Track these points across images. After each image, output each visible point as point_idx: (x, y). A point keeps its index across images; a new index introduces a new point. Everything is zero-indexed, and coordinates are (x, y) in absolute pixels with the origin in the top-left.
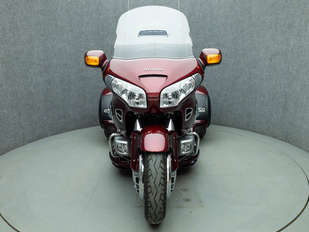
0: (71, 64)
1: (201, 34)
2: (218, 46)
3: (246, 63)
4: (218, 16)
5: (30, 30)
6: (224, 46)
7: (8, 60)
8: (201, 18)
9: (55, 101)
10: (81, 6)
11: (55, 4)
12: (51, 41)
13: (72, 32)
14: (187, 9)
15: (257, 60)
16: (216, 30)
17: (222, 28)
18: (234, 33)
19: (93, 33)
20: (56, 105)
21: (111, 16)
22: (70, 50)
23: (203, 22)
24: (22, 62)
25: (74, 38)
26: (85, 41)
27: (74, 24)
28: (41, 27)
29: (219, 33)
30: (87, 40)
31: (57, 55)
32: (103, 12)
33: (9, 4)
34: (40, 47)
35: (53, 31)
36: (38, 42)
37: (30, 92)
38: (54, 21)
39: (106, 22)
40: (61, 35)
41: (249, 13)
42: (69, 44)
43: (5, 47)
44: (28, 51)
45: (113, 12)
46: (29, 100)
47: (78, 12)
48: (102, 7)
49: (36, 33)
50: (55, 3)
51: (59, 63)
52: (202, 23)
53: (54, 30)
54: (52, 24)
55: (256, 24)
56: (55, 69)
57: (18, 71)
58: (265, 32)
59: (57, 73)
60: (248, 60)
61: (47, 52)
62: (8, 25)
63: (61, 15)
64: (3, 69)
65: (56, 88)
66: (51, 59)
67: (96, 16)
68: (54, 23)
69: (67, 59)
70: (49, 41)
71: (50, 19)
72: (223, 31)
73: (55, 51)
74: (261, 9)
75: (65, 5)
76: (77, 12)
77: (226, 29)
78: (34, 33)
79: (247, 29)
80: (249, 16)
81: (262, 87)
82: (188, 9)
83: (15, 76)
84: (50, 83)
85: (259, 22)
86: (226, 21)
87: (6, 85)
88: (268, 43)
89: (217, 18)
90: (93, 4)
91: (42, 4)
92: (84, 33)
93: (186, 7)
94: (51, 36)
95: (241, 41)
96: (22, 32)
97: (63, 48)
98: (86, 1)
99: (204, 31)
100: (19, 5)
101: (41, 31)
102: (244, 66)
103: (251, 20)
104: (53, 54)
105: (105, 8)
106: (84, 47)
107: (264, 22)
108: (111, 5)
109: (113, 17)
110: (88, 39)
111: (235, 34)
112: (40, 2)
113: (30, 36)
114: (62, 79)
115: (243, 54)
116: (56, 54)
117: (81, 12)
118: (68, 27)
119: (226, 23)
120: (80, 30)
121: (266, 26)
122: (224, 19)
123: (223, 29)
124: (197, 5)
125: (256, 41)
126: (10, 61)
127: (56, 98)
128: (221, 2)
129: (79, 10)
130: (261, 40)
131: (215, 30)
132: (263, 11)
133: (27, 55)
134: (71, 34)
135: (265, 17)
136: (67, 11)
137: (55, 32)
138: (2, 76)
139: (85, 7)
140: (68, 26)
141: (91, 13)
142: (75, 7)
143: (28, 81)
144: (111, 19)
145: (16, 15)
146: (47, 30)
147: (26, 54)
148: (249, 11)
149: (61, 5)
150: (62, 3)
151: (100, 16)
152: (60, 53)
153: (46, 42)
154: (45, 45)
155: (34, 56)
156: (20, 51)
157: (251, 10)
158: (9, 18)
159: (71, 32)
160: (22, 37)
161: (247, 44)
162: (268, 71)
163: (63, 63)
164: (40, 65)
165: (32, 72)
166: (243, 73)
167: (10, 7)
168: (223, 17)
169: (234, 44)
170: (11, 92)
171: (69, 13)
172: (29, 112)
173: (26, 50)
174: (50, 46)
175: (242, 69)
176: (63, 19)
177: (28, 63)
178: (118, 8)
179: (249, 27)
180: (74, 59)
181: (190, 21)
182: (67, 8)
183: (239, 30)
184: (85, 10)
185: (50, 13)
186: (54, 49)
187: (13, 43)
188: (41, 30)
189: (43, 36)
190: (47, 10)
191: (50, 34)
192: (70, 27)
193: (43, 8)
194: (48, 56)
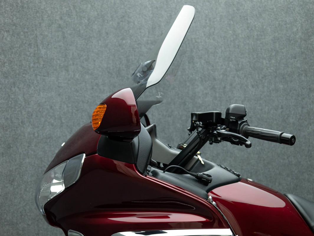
0: (60, 137)
9: (20, 223)
10: (89, 19)
11: (38, 14)
12: (23, 88)
14: (299, 25)
19: (109, 72)
20: (21, 232)
21: (145, 39)
22: (61, 106)
25: (69, 82)
26: (93, 88)
27: (73, 54)
28: (6, 57)
30: (95, 87)
31: (34, 116)
32: (129, 32)
35: (29, 67)
38: (32, 47)
39: (135, 51)
40: (44, 76)
42: (59, 95)
45: (149, 32)
47: (82, 32)
48: (129, 22)
50: (37, 12)
51: (36, 135)
53: (32, 65)
54: (28, 53)
56: (26, 148)
59: (29, 158)
61: (13, 109)
63: (47, 36)
65: (25, 190)
66: (19, 124)
67: (115, 41)
68: (32, 50)
69: (52, 125)
70: (18, 88)
73: (30, 109)
75: (58, 18)
76: (79, 31)
82: (302, 25)
84: (13, 181)
90: (112, 17)
91: (12, 12)
92: (90, 72)
93: (296, 21)
94: (24, 77)
97: (47, 103)
98: (97, 12)
101: (4, 66)
104: (26, 116)
105: (134, 24)
106: (90, 101)
108: (145, 19)
109: (149, 42)
110: (97, 85)
112: (8, 9)
114: (40, 169)
116: (32, 115)
117: (86, 32)
118: (59, 60)
120: (83, 67)
127: (21, 216)
129: (84, 27)
134: (64, 73)
136: (60, 29)
137: (32, 70)
139: (96, 22)
141: (107, 33)
142: (76, 22)
144: (145, 46)
146: (17, 65)
149: (48, 16)
150: (52, 12)
151: (123, 39)
152: (40, 112)
153: (13, 89)
154: (9, 96)
159: (65, 70)
163: (44, 135)
174: (20, 97)
176: (51, 43)
178: (159, 26)
180: (67, 126)
181: (307, 47)
182: (61, 22)
184: (95, 27)
185: (26, 30)
186: (29, 104)
188: (5, 63)
189: (6, 77)
190: (21, 24)
191: (23, 74)
192: (63, 59)
193: (12, 21)
194: (13, 119)
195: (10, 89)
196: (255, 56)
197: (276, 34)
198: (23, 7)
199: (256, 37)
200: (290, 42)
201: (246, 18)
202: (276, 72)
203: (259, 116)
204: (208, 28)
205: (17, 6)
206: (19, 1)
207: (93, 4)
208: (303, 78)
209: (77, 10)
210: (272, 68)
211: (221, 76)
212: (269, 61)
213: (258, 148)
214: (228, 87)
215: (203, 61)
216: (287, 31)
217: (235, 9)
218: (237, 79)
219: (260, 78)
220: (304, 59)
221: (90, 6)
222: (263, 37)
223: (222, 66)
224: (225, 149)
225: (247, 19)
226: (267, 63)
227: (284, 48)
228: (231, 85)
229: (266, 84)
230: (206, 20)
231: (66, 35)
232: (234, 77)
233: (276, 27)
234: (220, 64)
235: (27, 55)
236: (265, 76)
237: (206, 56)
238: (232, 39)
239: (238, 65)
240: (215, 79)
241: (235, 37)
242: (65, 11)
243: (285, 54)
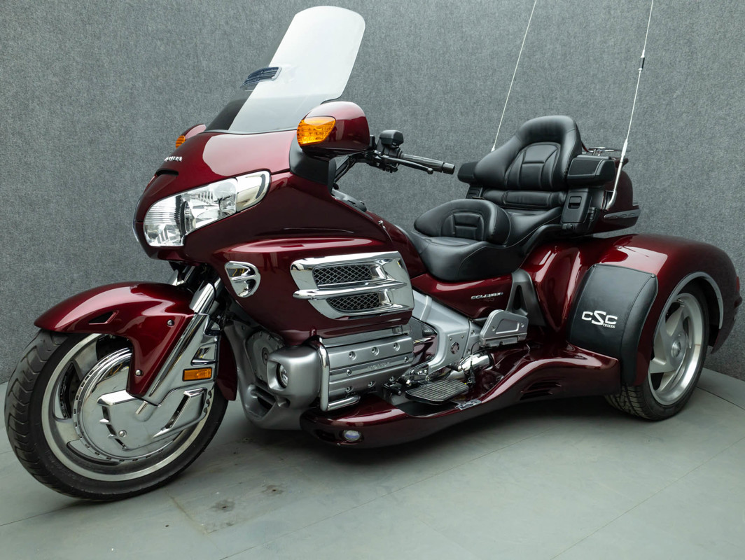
1: (556, 98)
2: (602, 130)
3: (676, 175)
4: (604, 52)
5: (132, 77)
6: (618, 131)
7: (70, 144)
8: (559, 57)
10: (262, 24)
11: (198, 19)
12: (181, 106)
13: (234, 87)
15: (706, 167)
16: (597, 87)
17: (614, 83)
18: (646, 96)
23: (562, 68)
24: (105, 151)
27: (241, 68)
28: (159, 70)
29: (604, 95)
33: (84, 12)
34: (153, 117)
35: (188, 81)
36: (148, 106)
37: (117, 224)
38: (191, 58)
40: (206, 93)
41: (690, 42)
43: (64, 112)
44: (122, 126)
46: (112, 243)
47: (253, 40)
49: (144, 83)
50: (197, 16)
52: (561, 71)
53: (191, 79)
54: (186, 66)
55: (707, 70)
57: (93, 171)
58: (732, 91)
60: (683, 167)
61: (169, 130)
62: (78, 60)
63: (209, 45)
64: (55, 164)
68: (190, 62)
70: (175, 105)
71: (183, 53)
72: (616, 90)
74: (722, 30)
75: (223, 23)
76: (250, 39)
77: (623, 86)
78: (139, 84)
79: (680, 85)
80: (687, 50)
81: (718, 240)
83: (83, 183)
85: (716, 66)
86: (626, 64)
87: (57, 202)
88: (741, 121)
89: (602, 58)
91: (166, 17)
94: (182, 93)
95: (663, 118)
96: (112, 79)
98: (272, 14)
99: (565, 92)
100: (110, 16)
101: (158, 80)
102: (671, 183)
103: (694, 62)
107: (728, 66)
111: (648, 98)
112: (160, 13)
113: (130, 91)
115: (669, 151)
117: (258, 40)
118: (224, 73)
119: (623, 71)
121: (734, 76)
122: (621, 61)
123: (617, 85)
124: (550, 26)
125: (706, 117)
126: (75, 146)
128: (614, 18)
129: (256, 34)
130: (721, 113)
131: (595, 88)
132: (728, 35)
133: (117, 134)
135: (732, 52)
136: (226, 36)
137: (191, 85)
138: (50, 180)
139: (271, 28)
140: (226, 72)
142: (246, 27)
143: (114, 196)
145: (99, 38)
146: (172, 79)
147: (116, 132)
148: (688, 37)
149: (211, 20)
150: (215, 16)
153: (169, 106)
154: (164, 114)
155: (136, 139)
156: (103, 123)
157: (694, 34)
158: (81, 45)
160: (111, 90)
161: (681, 124)
162: (738, 195)
164: (148, 161)
165: (128, 176)
166: (668, 202)
167: (86, 20)
168: (616, 55)
169: (643, 123)
170: (69, 220)
171: (230, 41)
172: (111, 272)
173: (116, 123)
174: (177, 116)
175: (665, 190)
176: (214, 53)
177: (118, 155)
179: (687, 78)
181: (531, 66)
182: (227, 28)
183: (660, 87)
184: (270, 34)
185: (183, 38)
187: (86, 104)
188: (158, 77)
189: (161, 93)
190: (178, 30)
191: (180, 89)
192: (230, 73)
193: (167, 27)
194: (169, 141)
195: (166, 107)
196: (468, 76)
197: (496, 48)
198: (179, 10)
199: (470, 50)
200: (511, 58)
201: (460, 25)
202: (491, 97)
203: (466, 151)
204: (412, 37)
205: (172, 9)
206: (174, 3)
207: (267, 5)
208: (522, 106)
209: (248, 12)
210: (487, 92)
211: (425, 100)
212: (484, 83)
213: (461, 190)
214: (432, 114)
215: (403, 80)
216: (509, 44)
217: (448, 12)
218: (443, 104)
219: (472, 104)
220: (525, 81)
221: (263, 7)
222: (479, 51)
223: (426, 86)
224: (423, 189)
225: (462, 26)
226: (481, 85)
227: (503, 66)
228: (436, 111)
229: (477, 112)
230: (411, 27)
231: (233, 44)
232: (440, 101)
233: (496, 38)
234: (425, 84)
235: (185, 68)
236: (477, 101)
237: (408, 73)
238: (441, 52)
239: (447, 85)
240: (416, 103)
241: (445, 49)
242: (232, 14)
243: (503, 74)
